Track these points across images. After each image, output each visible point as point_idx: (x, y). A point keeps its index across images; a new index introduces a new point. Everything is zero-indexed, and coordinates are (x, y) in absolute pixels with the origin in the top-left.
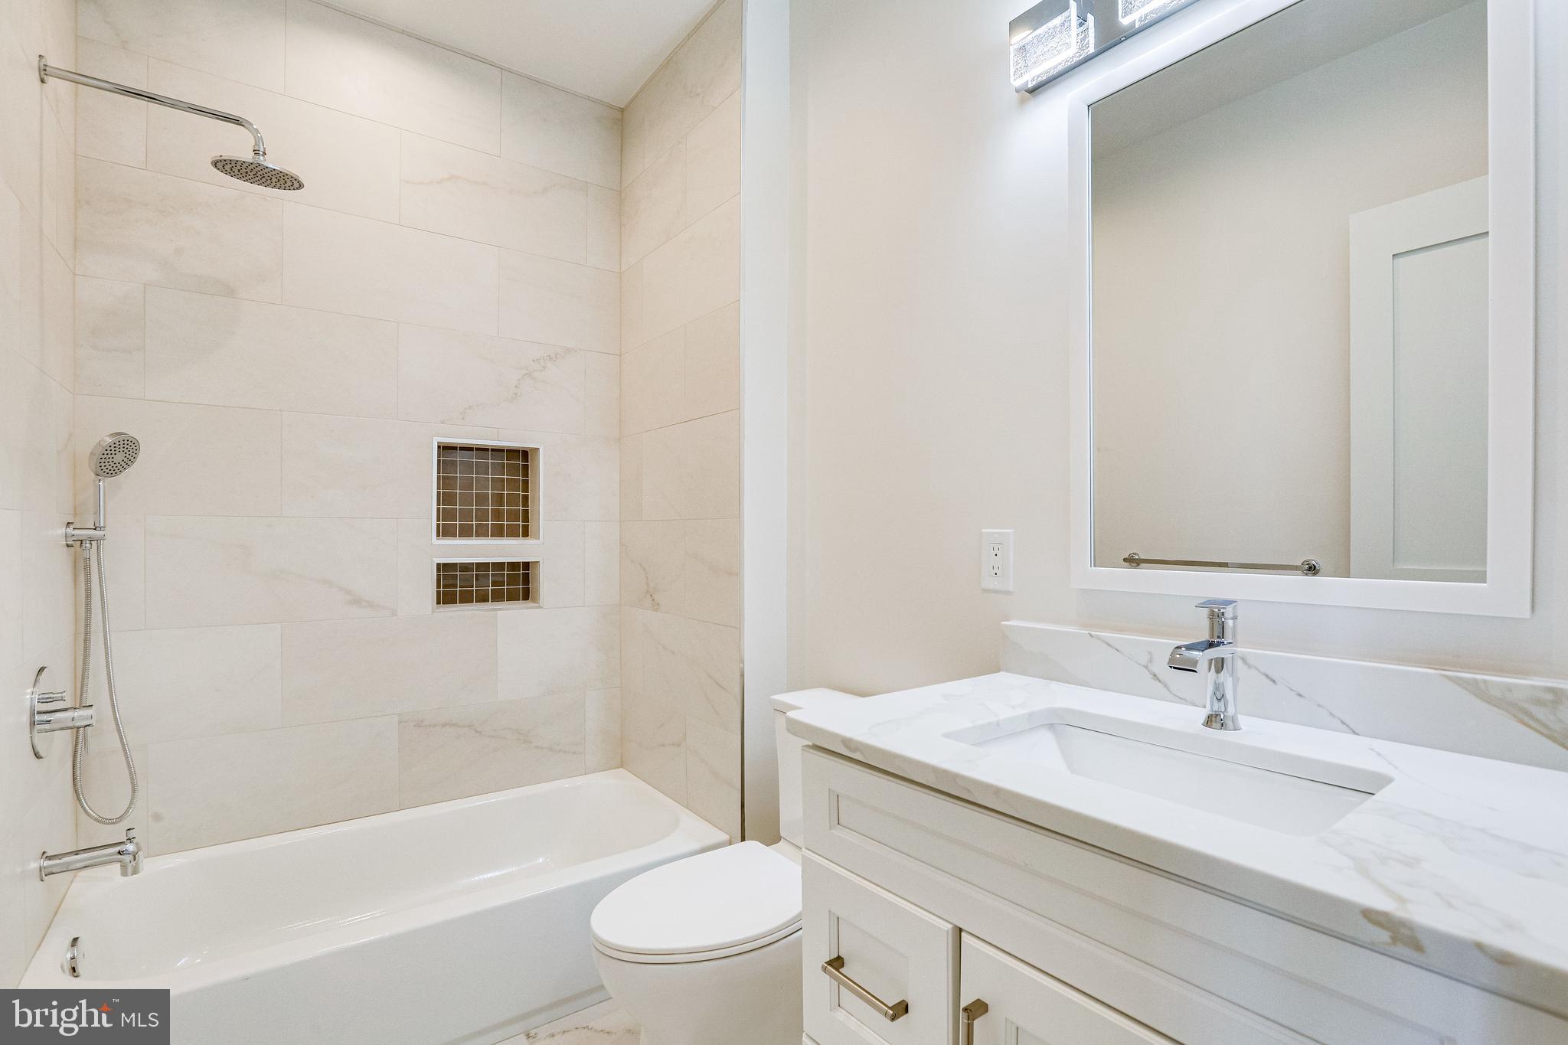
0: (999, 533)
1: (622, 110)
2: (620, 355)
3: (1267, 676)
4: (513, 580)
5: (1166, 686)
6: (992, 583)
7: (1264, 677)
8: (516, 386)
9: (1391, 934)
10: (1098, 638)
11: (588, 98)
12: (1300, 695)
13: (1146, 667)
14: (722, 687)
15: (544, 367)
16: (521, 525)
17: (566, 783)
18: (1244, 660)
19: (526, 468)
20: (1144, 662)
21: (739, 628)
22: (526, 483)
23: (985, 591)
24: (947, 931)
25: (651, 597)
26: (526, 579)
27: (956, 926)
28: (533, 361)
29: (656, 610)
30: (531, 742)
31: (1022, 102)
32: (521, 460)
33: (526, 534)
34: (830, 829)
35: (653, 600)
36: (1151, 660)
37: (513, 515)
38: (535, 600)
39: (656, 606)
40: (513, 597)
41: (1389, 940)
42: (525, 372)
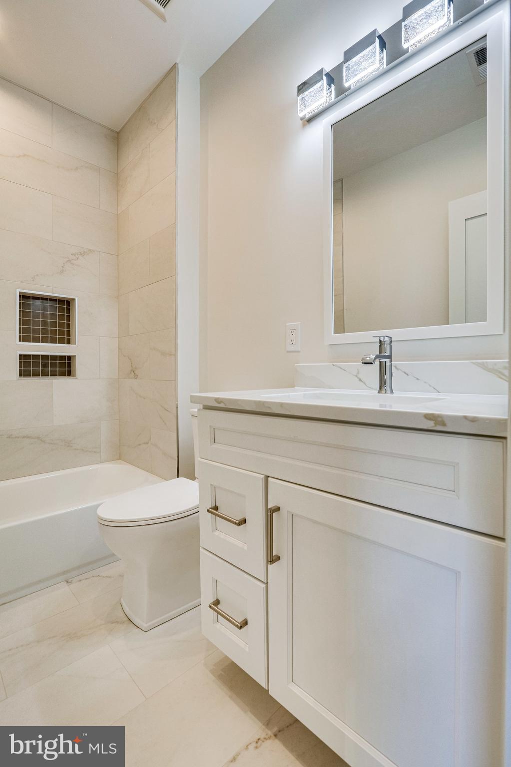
0: (294, 325)
1: (118, 133)
2: (118, 255)
3: (405, 373)
4: (62, 365)
5: (365, 383)
6: (292, 348)
7: (404, 373)
8: (62, 267)
9: (434, 422)
10: (336, 366)
11: (100, 124)
12: (417, 379)
13: (356, 376)
14: (167, 411)
15: (78, 258)
16: (66, 337)
17: (91, 467)
18: (396, 367)
19: (68, 310)
20: (355, 374)
21: (175, 381)
22: (69, 317)
23: (288, 352)
24: (262, 478)
25: (133, 373)
26: (69, 365)
27: (266, 476)
28: (72, 254)
29: (136, 378)
30: (71, 447)
31: (304, 125)
32: (65, 305)
33: (69, 343)
34: (211, 445)
35: (135, 374)
36: (358, 373)
37: (62, 333)
38: (74, 376)
39: (136, 376)
40: (62, 374)
41: (434, 425)
42: (67, 260)
